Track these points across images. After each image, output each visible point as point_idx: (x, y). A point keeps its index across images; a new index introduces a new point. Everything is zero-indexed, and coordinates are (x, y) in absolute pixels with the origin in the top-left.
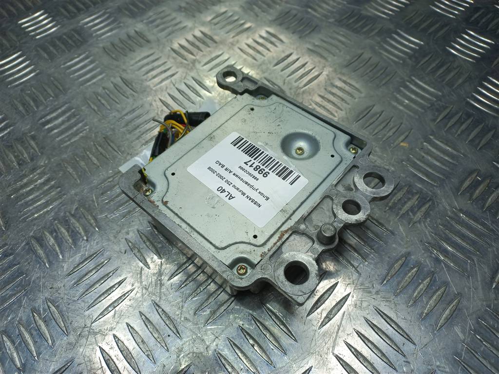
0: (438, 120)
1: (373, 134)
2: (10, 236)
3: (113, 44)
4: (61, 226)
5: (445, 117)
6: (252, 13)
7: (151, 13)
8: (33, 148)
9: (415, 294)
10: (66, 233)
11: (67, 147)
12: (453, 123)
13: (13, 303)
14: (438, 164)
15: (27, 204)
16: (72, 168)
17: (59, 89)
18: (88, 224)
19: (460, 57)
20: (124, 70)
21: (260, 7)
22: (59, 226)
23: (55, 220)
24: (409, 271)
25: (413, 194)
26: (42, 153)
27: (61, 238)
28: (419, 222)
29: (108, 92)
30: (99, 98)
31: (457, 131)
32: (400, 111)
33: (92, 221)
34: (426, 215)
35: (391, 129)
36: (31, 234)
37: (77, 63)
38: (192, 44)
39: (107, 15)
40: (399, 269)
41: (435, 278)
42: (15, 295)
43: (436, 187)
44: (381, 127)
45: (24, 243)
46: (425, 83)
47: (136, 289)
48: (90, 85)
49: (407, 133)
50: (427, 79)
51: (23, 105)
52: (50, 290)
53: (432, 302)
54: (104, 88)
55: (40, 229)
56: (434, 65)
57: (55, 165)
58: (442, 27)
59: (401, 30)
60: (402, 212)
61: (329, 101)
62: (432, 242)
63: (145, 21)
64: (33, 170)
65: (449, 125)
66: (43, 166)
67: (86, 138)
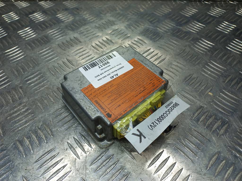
0: (226, 82)
1: (194, 88)
2: (5, 140)
3: (63, 43)
4: (33, 134)
5: (229, 80)
6: (130, 30)
7: (82, 29)
8: (21, 93)
9: (226, 176)
10: (36, 138)
11: (38, 93)
12: (234, 84)
13: (5, 178)
14: (229, 104)
15: (16, 122)
16: (40, 103)
17: (35, 64)
18: (47, 134)
19: (233, 51)
20: (68, 55)
21: (134, 27)
22: (32, 134)
23: (30, 131)
24: (221, 162)
25: (218, 120)
26: (25, 96)
27: (33, 141)
28: (223, 135)
29: (60, 66)
30: (55, 68)
31: (237, 88)
32: (207, 77)
33: (50, 132)
34: (226, 131)
35: (202, 86)
36: (17, 139)
37: (44, 51)
38: (102, 44)
39: (60, 30)
40: (215, 161)
41: (236, 167)
42: (5, 173)
43: (230, 116)
44: (198, 85)
45: (12, 144)
46: (217, 63)
47: (72, 171)
48: (51, 62)
49: (211, 88)
50: (218, 61)
51: (17, 71)
52: (25, 171)
54: (58, 64)
55: (21, 136)
56: (221, 55)
57: (31, 101)
58: (223, 37)
59: (203, 39)
60: (213, 129)
61: (171, 71)
62: (231, 146)
63: (79, 33)
64: (20, 104)
65: (232, 84)
66: (25, 102)
67: (48, 88)
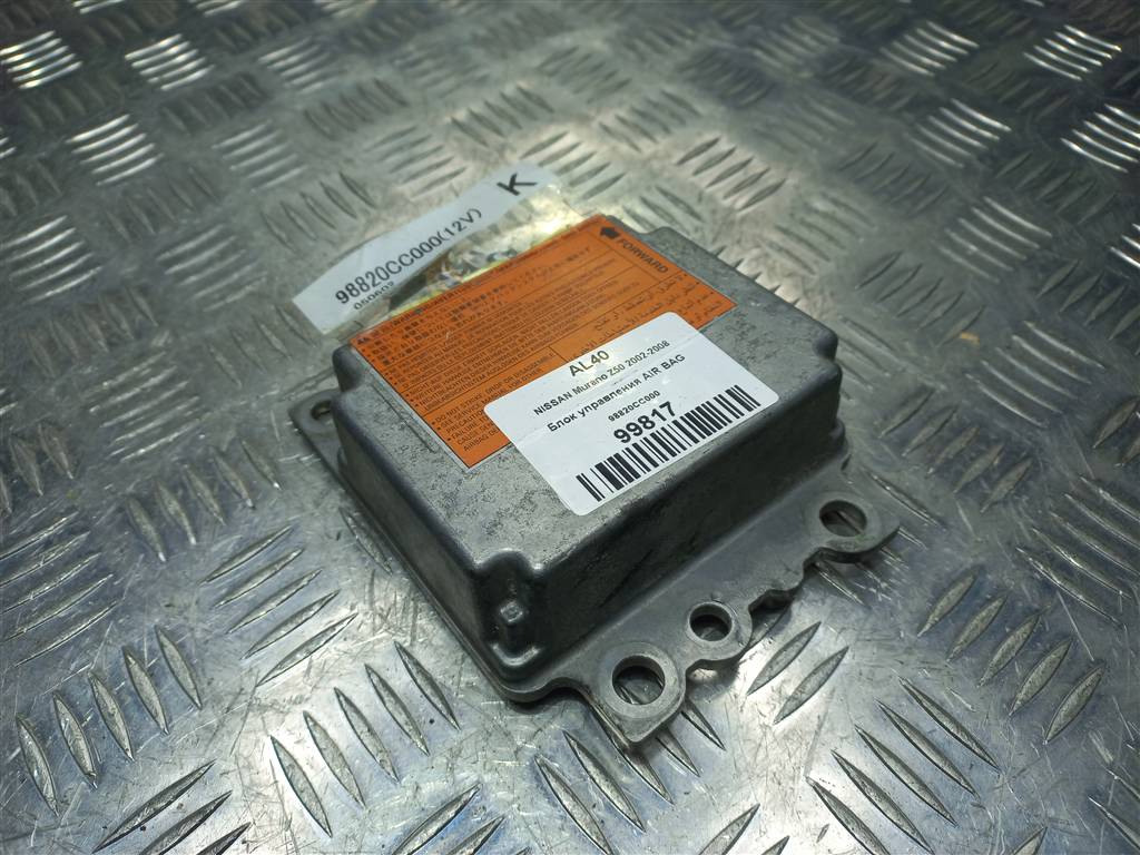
0: (1045, 290)
1: (901, 311)
2: (84, 492)
3: (326, 107)
4: (196, 475)
5: (1059, 285)
6: (632, 55)
7: (411, 47)
8: (142, 312)
9: (997, 657)
10: (207, 493)
11: (216, 313)
12: (1078, 297)
13: (85, 634)
14: (1045, 381)
15: (124, 427)
16: (225, 356)
17: (205, 193)
18: (257, 475)
19: (1093, 161)
20: (349, 161)
21: (649, 43)
22: (193, 476)
23: (183, 462)
24: (982, 607)
25: (989, 444)
26: (161, 323)
27: (195, 502)
28: (1005, 503)
29: (312, 204)
30: (292, 214)
31: (1088, 314)
32: (960, 267)
33: (267, 469)
34: (1021, 487)
35: (938, 304)
36: (130, 489)
37: (246, 144)
38: (500, 113)
39: (315, 48)
40: (959, 602)
41: (1043, 624)
42: (88, 615)
43: (1042, 429)
44: (917, 299)
45: (112, 509)
46: (1015, 211)
47: (360, 617)
48: (272, 189)
49: (974, 314)
50: (1019, 203)
51: (127, 222)
52: (166, 610)
53: (1035, 677)
54: (303, 195)
55: (148, 480)
56: (1033, 174)
57: (186, 347)
58: (1050, 99)
59: (962, 101)
60: (964, 480)
61: (800, 240)
62: (1034, 546)
63: (398, 62)
64: (141, 357)
65: (1071, 300)
66: (159, 350)
67: (259, 296)
